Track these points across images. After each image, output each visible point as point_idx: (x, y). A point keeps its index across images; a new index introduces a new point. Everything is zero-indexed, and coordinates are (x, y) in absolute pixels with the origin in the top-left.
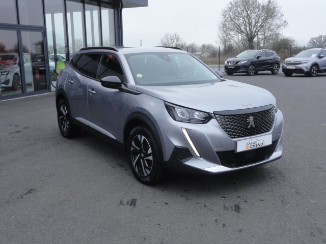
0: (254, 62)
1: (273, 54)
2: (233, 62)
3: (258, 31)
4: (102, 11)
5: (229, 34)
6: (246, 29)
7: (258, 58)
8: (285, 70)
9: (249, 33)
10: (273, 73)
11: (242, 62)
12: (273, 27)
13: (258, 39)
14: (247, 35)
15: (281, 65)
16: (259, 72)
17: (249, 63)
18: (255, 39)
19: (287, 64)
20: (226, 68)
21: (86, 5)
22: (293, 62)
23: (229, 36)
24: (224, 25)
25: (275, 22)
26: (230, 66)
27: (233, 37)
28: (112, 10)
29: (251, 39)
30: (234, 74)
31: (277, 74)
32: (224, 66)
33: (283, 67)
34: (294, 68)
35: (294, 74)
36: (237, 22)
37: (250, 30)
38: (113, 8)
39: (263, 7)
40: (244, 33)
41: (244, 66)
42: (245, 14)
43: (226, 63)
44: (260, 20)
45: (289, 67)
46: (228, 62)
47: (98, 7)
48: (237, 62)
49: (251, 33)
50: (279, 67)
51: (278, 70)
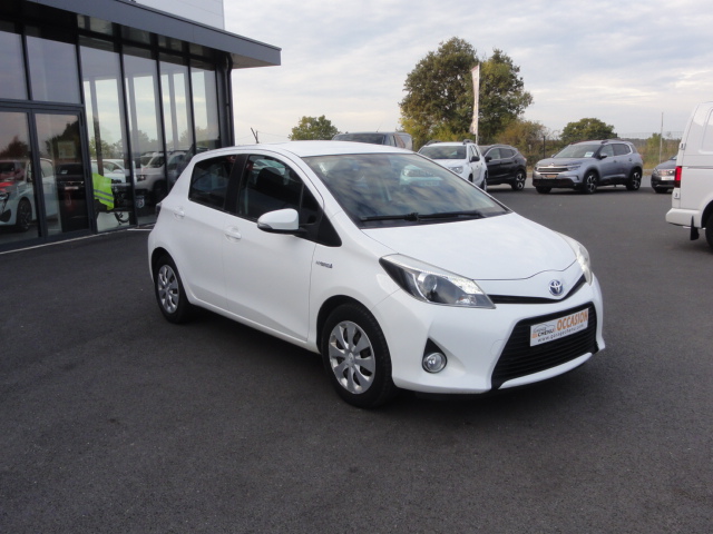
1: (513, 152)
4: (193, 74)
8: (536, 181)
10: (516, 189)
15: (529, 173)
19: (540, 170)
21: (162, 64)
22: (552, 167)
28: (212, 73)
31: (521, 190)
33: (533, 176)
35: (553, 190)
38: (213, 68)
47: (185, 68)
50: (525, 176)
51: (523, 183)
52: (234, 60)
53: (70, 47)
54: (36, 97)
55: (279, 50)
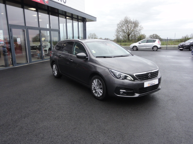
3: (132, 32)
6: (127, 31)
12: (138, 30)
13: (132, 35)
18: (130, 35)
21: (73, 21)
23: (119, 34)
24: (117, 30)
25: (139, 28)
29: (128, 35)
36: (123, 28)
38: (83, 22)
39: (133, 22)
40: (125, 32)
42: (126, 25)
44: (132, 27)
47: (77, 22)
49: (129, 33)
52: (87, 19)
53: (57, 17)
54: (41, 26)
55: (96, 18)
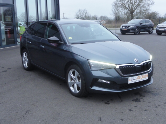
0: (139, 27)
1: (149, 22)
2: (126, 27)
3: (137, 8)
5: (119, 9)
6: (129, 7)
7: (141, 24)
8: (157, 31)
9: (131, 8)
10: (150, 33)
11: (132, 27)
12: (145, 5)
13: (137, 12)
14: (130, 10)
15: (155, 28)
16: (141, 33)
17: (135, 27)
19: (159, 27)
20: (121, 30)
22: (163, 26)
23: (119, 11)
24: (116, 4)
25: (147, 2)
26: (124, 29)
27: (121, 11)
29: (132, 13)
30: (126, 34)
31: (152, 34)
32: (120, 29)
33: (156, 29)
34: (163, 30)
35: (163, 34)
36: (123, 2)
37: (132, 7)
41: (132, 29)
43: (121, 27)
44: (138, 1)
45: (160, 30)
46: (122, 27)
48: (128, 27)
49: (132, 9)
50: (153, 29)
51: (152, 31)
